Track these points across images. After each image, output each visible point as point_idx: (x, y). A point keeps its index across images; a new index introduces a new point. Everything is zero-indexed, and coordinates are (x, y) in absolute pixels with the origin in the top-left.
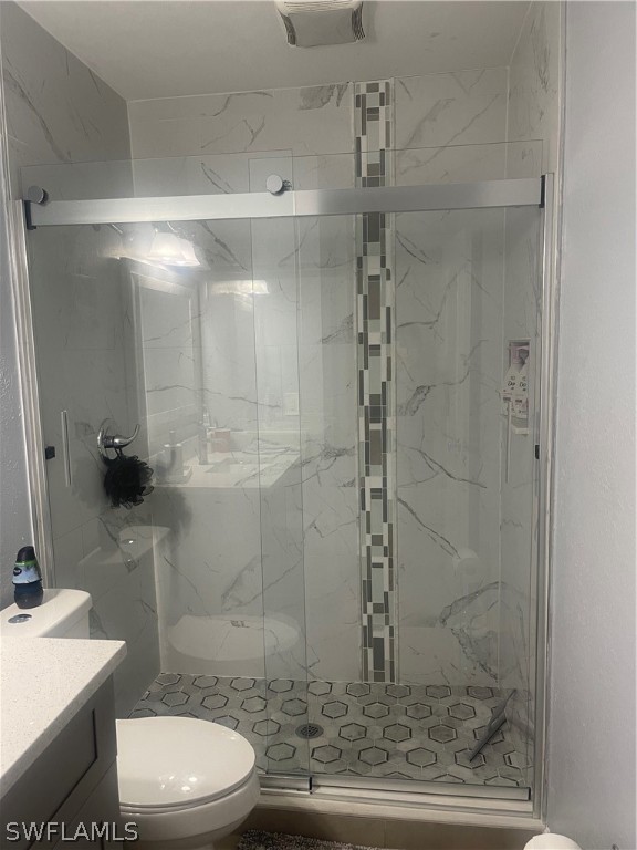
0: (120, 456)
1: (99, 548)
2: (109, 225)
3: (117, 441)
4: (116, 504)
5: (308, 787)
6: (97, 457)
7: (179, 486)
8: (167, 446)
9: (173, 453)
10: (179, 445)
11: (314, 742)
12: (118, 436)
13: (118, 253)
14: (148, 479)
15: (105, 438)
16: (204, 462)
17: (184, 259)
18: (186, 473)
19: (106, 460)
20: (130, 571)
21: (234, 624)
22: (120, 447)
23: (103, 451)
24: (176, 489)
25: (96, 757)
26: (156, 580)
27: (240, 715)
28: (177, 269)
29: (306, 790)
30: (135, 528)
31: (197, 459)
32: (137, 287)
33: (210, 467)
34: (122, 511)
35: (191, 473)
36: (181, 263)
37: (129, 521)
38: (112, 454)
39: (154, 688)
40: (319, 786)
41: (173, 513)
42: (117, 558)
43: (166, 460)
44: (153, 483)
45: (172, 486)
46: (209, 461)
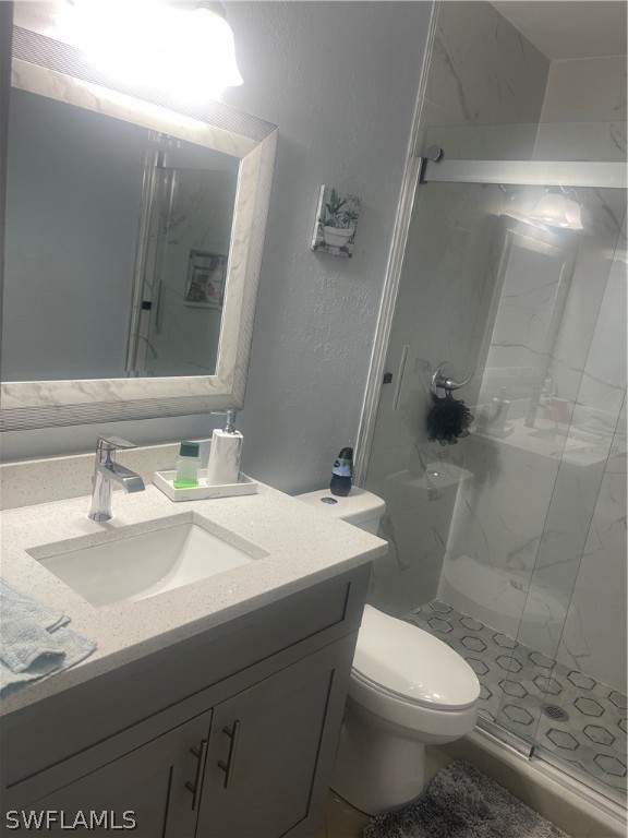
0: (449, 398)
1: (407, 471)
2: (499, 185)
3: (449, 383)
4: (433, 437)
5: (529, 752)
6: (428, 392)
7: (498, 440)
8: (496, 399)
9: (500, 408)
10: (507, 401)
11: (555, 724)
12: (451, 379)
13: (500, 210)
14: (468, 426)
15: (439, 377)
16: (530, 425)
17: (566, 221)
18: (506, 429)
19: (435, 398)
20: (431, 500)
21: (514, 584)
22: (450, 389)
23: (434, 389)
24: (492, 442)
25: (343, 619)
26: (454, 517)
27: (493, 666)
28: (559, 231)
29: (524, 754)
30: (446, 465)
31: (523, 420)
32: (510, 244)
33: (533, 430)
34: (436, 446)
35: (511, 431)
36: (564, 225)
37: (441, 457)
38: (442, 394)
39: (426, 608)
40: (541, 759)
41: (484, 462)
42: (422, 483)
43: (491, 412)
44: (472, 429)
45: (490, 437)
46: (535, 425)
